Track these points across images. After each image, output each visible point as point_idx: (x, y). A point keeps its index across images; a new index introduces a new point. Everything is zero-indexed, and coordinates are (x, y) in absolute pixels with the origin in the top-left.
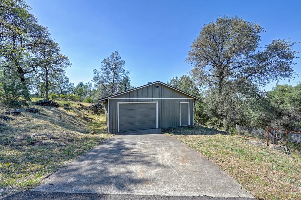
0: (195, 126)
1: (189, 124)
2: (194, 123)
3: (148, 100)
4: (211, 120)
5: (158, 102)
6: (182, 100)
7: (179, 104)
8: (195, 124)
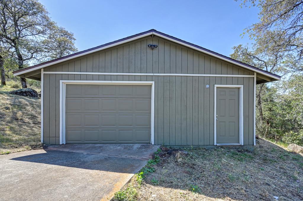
0: (261, 147)
1: (242, 143)
2: (257, 138)
3: (129, 78)
4: (297, 133)
5: (153, 82)
6: (221, 80)
7: (211, 90)
8: (260, 141)
